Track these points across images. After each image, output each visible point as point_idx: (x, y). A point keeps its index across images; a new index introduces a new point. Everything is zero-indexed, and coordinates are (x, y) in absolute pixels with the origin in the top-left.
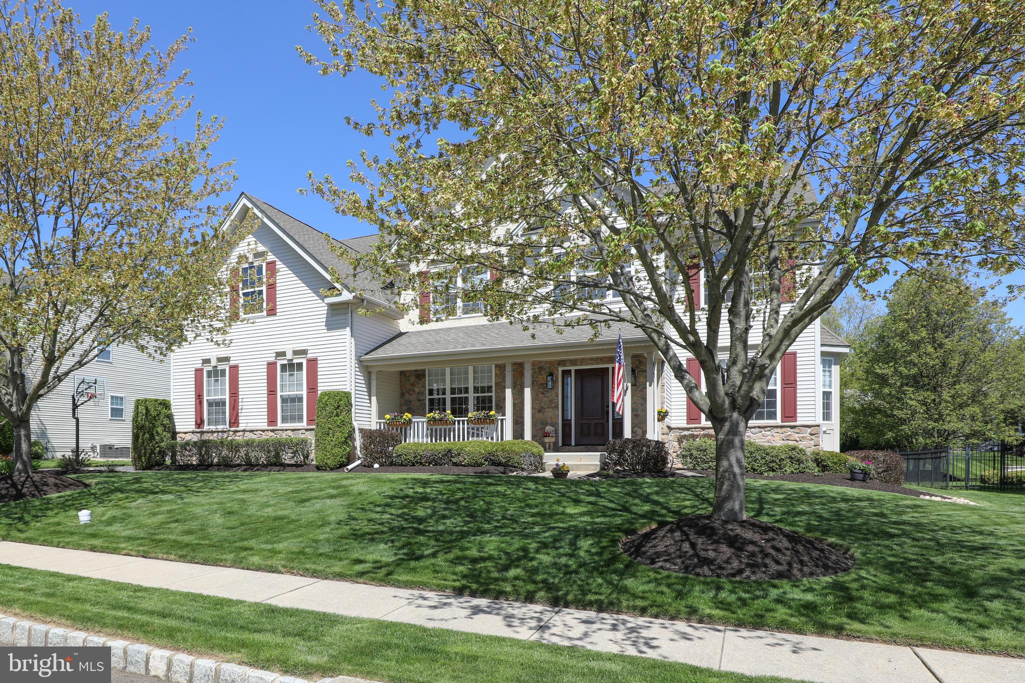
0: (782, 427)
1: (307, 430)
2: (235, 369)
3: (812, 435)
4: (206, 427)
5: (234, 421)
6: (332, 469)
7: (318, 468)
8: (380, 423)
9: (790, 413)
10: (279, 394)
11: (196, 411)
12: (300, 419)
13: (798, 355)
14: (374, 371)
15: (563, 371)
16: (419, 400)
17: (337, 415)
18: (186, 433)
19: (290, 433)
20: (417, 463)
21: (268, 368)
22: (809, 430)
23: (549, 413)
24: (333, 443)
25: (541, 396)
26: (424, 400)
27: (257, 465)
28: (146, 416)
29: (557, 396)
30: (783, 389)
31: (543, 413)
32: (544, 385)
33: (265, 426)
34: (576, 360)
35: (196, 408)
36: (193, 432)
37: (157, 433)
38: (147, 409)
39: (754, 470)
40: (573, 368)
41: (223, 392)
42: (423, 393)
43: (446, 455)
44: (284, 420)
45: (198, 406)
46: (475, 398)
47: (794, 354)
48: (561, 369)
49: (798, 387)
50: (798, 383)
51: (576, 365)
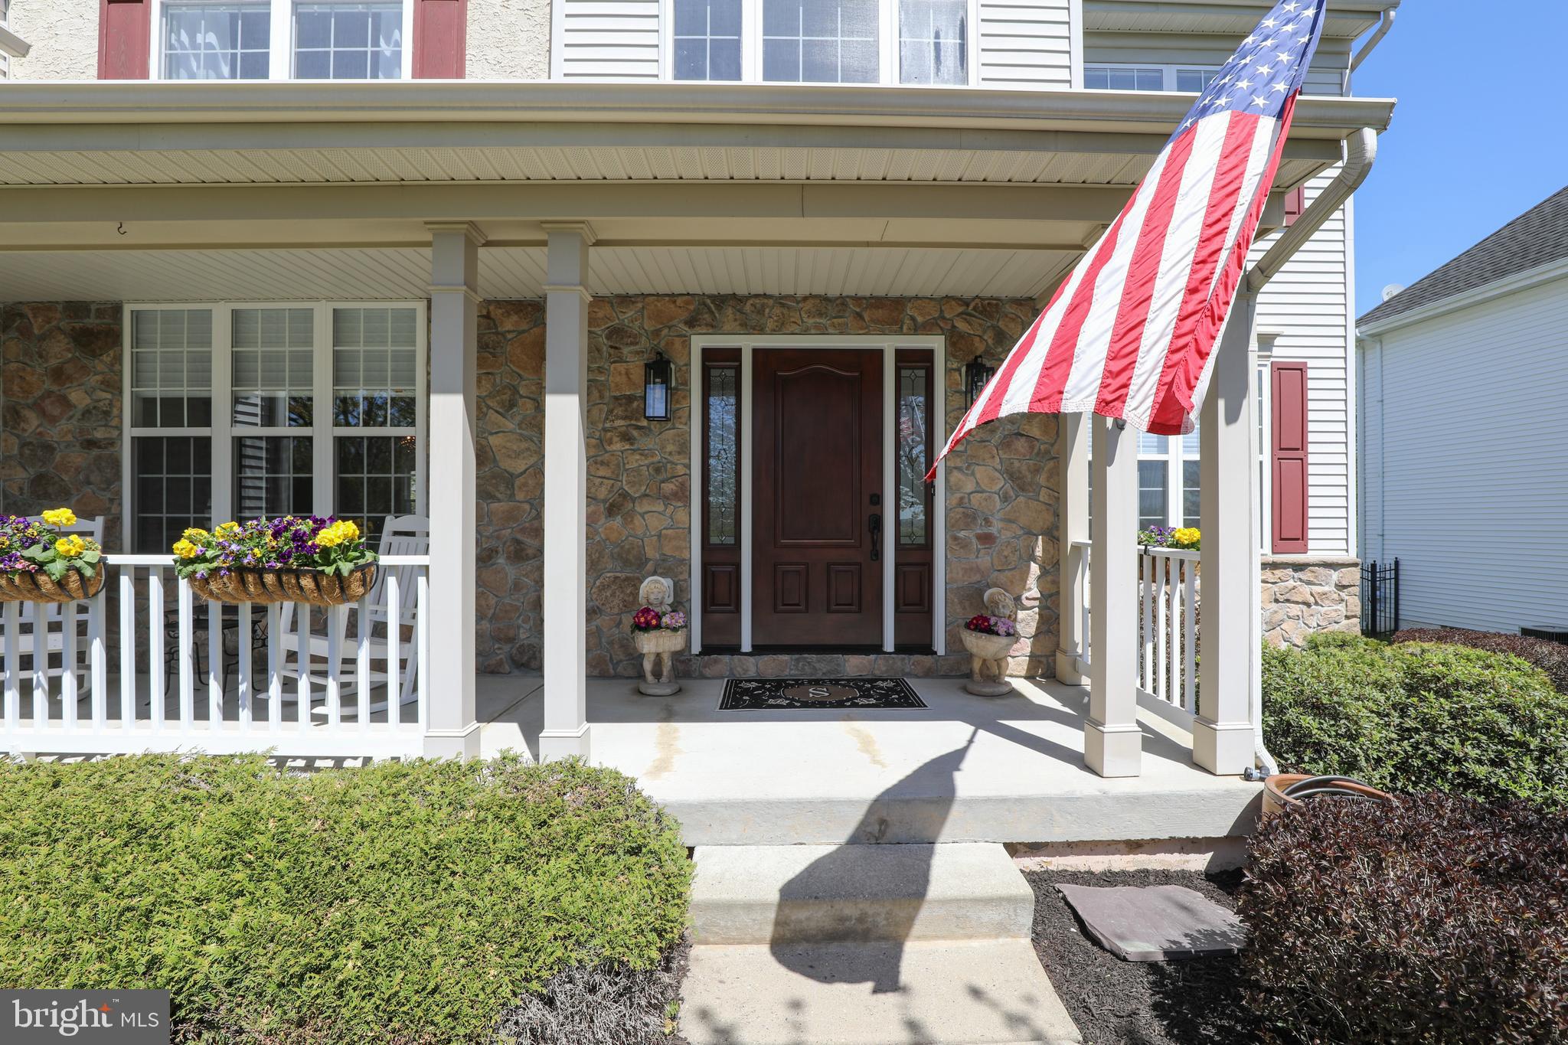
0: (1275, 566)
3: (1342, 588)
9: (1292, 529)
13: (1310, 373)
15: (708, 354)
16: (92, 446)
22: (1335, 576)
23: (651, 518)
25: (618, 446)
26: (114, 442)
29: (684, 449)
30: (1277, 463)
31: (629, 517)
32: (632, 406)
40: (747, 343)
42: (107, 414)
46: (341, 443)
47: (1301, 369)
48: (700, 342)
49: (1311, 459)
50: (1311, 448)
51: (761, 331)
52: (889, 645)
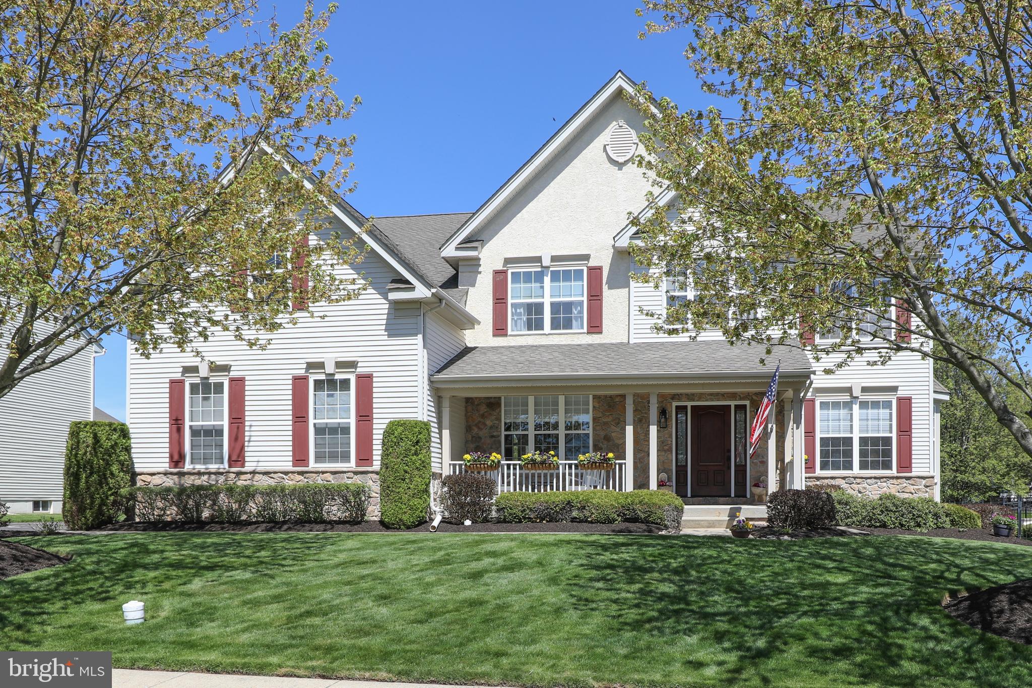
0: (897, 478)
1: (356, 473)
2: (238, 384)
3: (927, 487)
4: (188, 467)
5: (237, 457)
6: (408, 528)
7: (384, 525)
8: (454, 465)
9: (905, 464)
10: (312, 421)
11: (170, 443)
12: (346, 457)
13: (913, 401)
14: (446, 395)
15: (677, 407)
16: (493, 436)
17: (416, 454)
18: (152, 474)
19: (329, 477)
20: (524, 518)
21: (294, 385)
22: (924, 482)
24: (411, 492)
26: (499, 436)
27: (284, 522)
28: (94, 449)
29: (671, 436)
30: (899, 436)
33: (288, 466)
34: (693, 395)
35: (170, 438)
36: (165, 474)
37: (112, 474)
38: (96, 437)
39: (902, 525)
40: (689, 404)
41: (219, 415)
42: (498, 428)
43: (564, 508)
44: (319, 458)
45: (175, 435)
46: (566, 435)
47: (909, 399)
48: (675, 404)
49: (913, 435)
50: (913, 431)
51: (694, 401)
52: (733, 495)
